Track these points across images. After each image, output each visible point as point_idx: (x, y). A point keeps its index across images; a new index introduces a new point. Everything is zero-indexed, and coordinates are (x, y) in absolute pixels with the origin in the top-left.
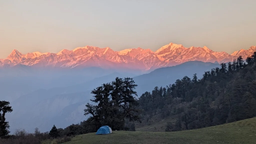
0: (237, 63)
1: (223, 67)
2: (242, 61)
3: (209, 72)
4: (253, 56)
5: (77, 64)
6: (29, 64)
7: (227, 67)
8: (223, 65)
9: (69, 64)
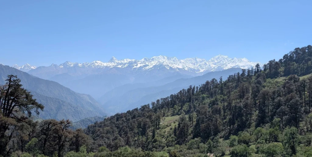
0: (255, 69)
1: (243, 72)
2: (259, 67)
3: (232, 76)
4: (268, 64)
5: (153, 68)
6: (122, 67)
7: (247, 72)
8: (244, 71)
9: (147, 67)
